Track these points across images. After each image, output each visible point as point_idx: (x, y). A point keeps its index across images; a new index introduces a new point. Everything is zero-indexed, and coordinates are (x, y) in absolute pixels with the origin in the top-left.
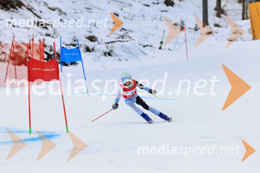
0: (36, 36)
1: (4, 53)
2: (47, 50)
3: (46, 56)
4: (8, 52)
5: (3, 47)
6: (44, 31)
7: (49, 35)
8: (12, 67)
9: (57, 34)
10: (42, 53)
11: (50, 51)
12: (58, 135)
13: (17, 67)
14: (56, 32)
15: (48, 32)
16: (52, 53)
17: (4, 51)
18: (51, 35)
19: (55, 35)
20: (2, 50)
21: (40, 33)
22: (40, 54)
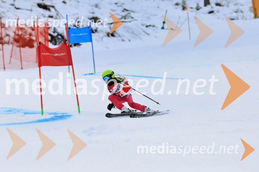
0: (39, 18)
1: (8, 35)
2: (51, 32)
3: (50, 38)
4: (12, 35)
5: (7, 30)
6: (47, 13)
7: (51, 17)
8: (17, 49)
9: (60, 16)
10: (47, 35)
11: (54, 32)
12: (69, 116)
13: (22, 49)
14: (59, 14)
15: (51, 14)
16: (55, 34)
17: (8, 33)
18: (54, 17)
19: (58, 17)
20: (6, 33)
21: (43, 15)
22: (45, 37)
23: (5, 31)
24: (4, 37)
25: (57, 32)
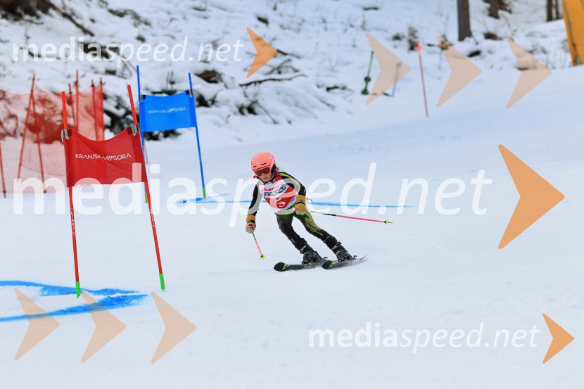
0: (83, 76)
1: (12, 116)
2: (110, 105)
3: (107, 120)
4: (22, 115)
5: (10, 103)
6: (102, 64)
7: (112, 73)
8: (31, 146)
9: (130, 68)
10: (99, 113)
11: (117, 107)
13: (44, 147)
14: (128, 65)
15: (112, 66)
16: (121, 112)
17: (13, 111)
18: (118, 72)
19: (126, 72)
20: (8, 111)
21: (92, 68)
22: (94, 116)
23: (6, 107)
24: (5, 119)
25: (124, 108)
